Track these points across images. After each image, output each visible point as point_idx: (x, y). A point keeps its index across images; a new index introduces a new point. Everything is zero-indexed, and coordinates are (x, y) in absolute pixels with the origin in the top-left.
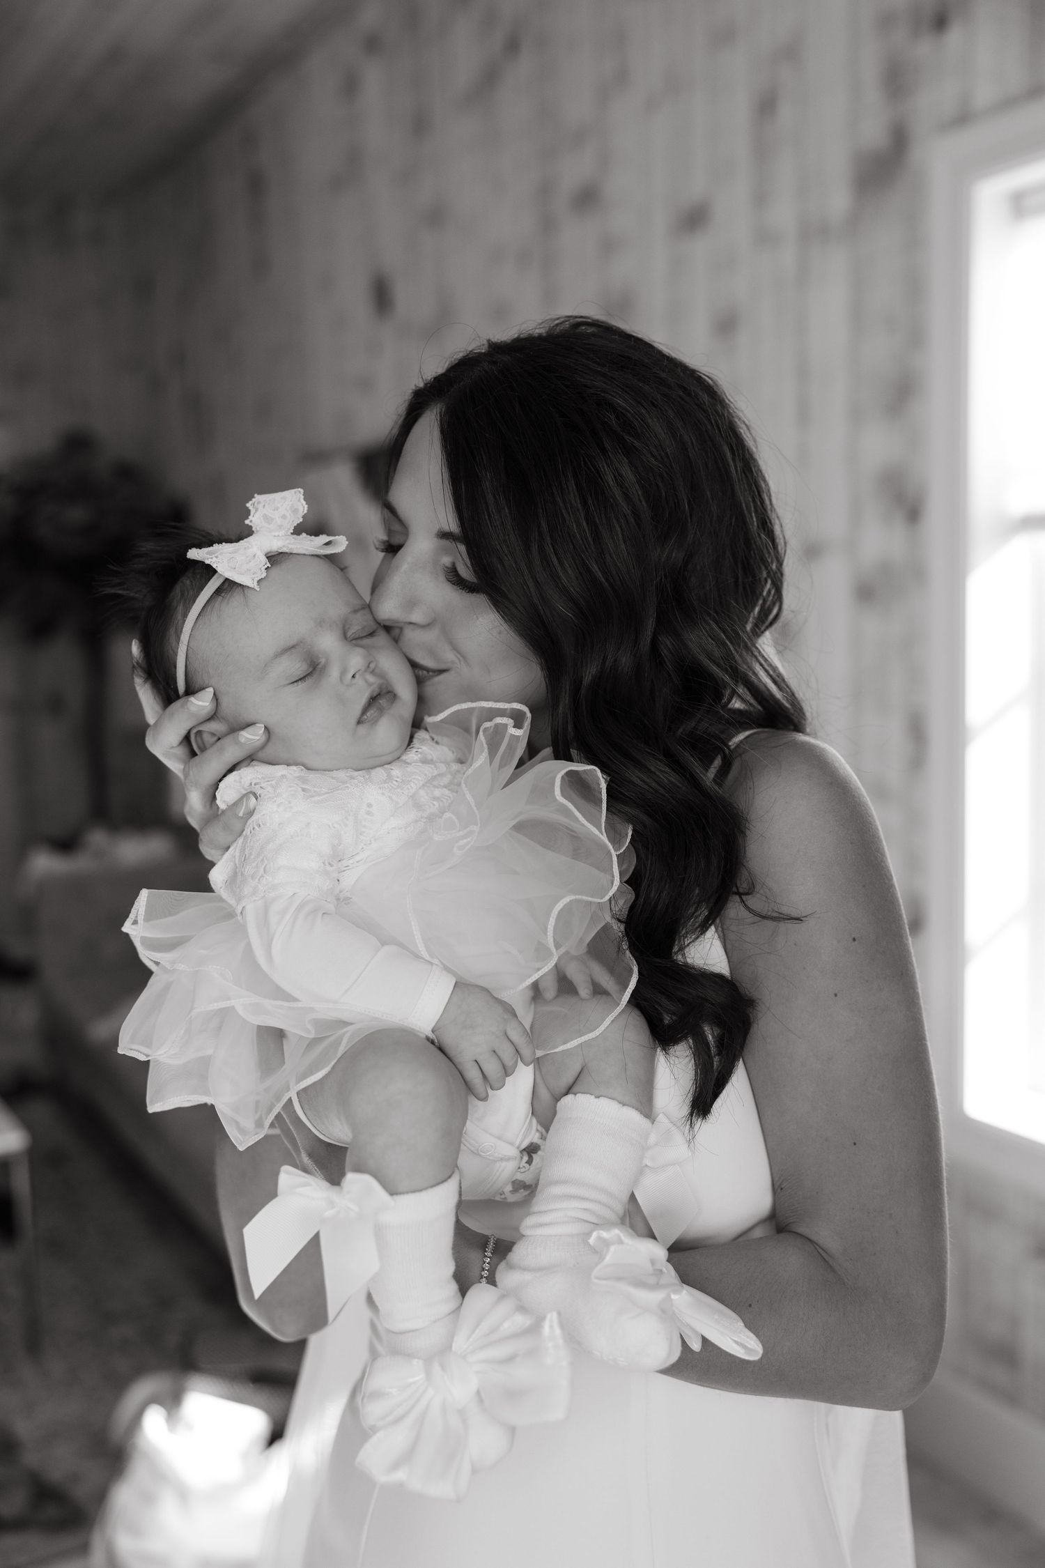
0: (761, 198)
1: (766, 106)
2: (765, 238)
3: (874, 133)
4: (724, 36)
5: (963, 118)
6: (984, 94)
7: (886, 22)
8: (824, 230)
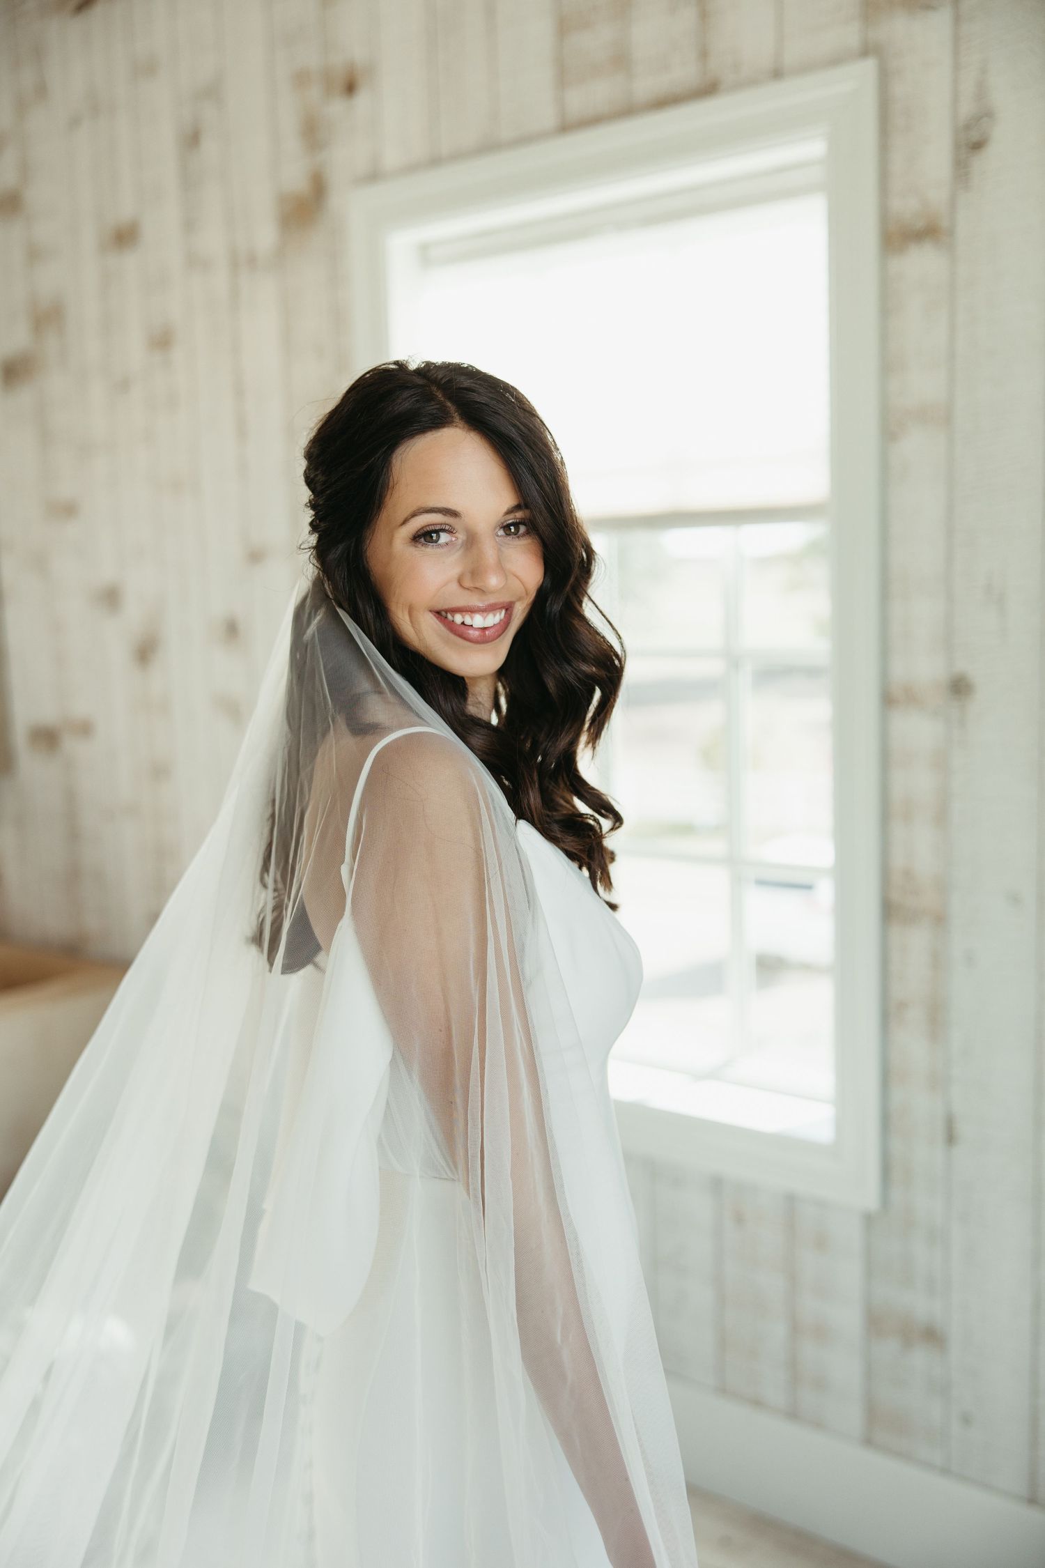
0: (189, 225)
1: (192, 139)
2: (195, 262)
3: (295, 177)
4: (145, 69)
5: (374, 176)
6: (392, 158)
7: (301, 79)
8: (252, 260)
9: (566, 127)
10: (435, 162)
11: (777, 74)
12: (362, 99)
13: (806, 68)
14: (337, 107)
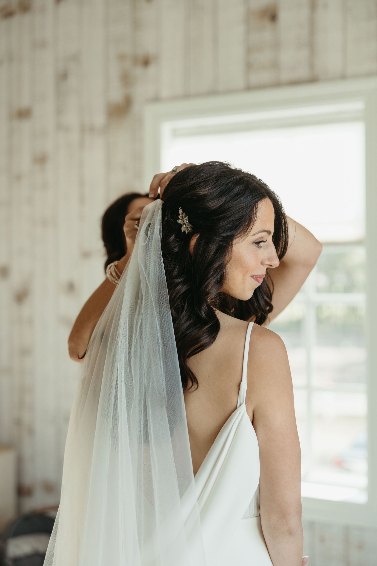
0: (59, 111)
1: (62, 76)
2: (61, 127)
3: (116, 97)
4: (40, 45)
5: (156, 99)
6: (165, 93)
7: (121, 57)
8: (92, 129)
9: (249, 88)
10: (187, 96)
11: (343, 77)
12: (152, 70)
13: (356, 76)
14: (139, 71)
